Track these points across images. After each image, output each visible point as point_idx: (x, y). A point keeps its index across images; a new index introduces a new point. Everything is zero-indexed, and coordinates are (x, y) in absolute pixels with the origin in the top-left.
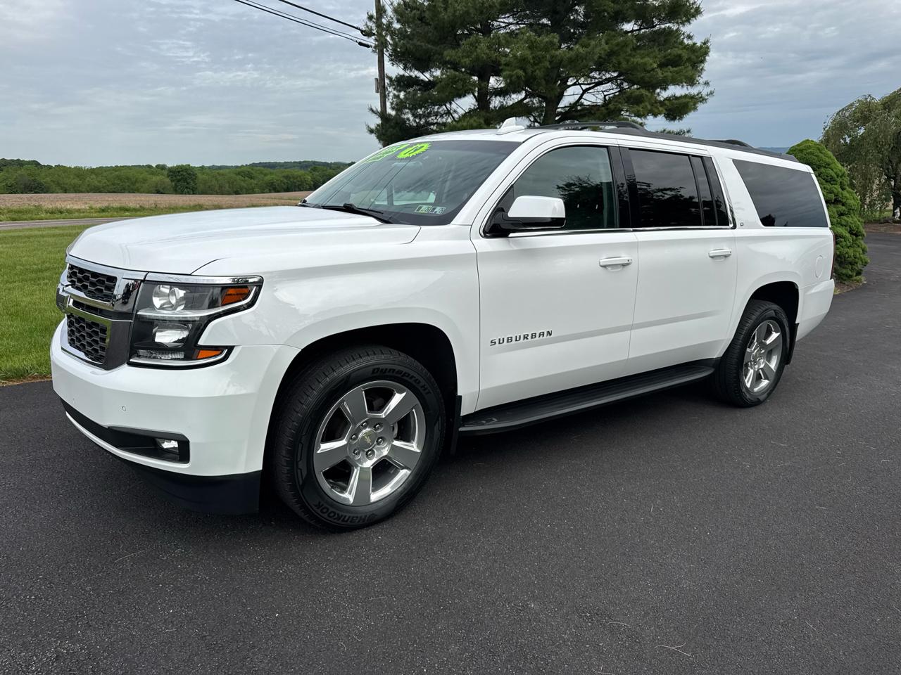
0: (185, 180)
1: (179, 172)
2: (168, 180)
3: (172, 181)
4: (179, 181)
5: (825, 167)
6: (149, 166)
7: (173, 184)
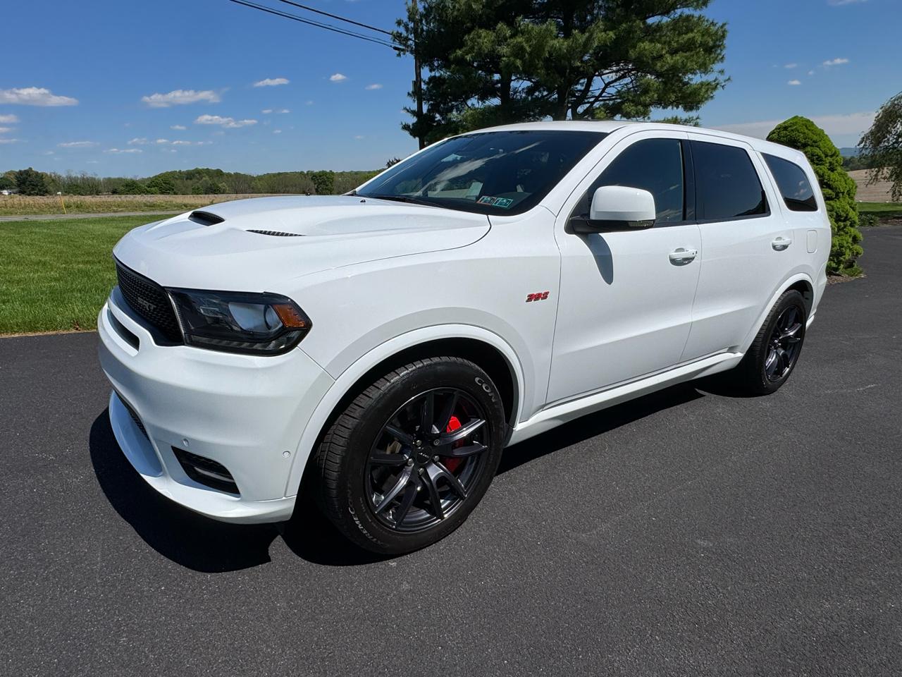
0: (324, 182)
1: (320, 176)
2: (312, 184)
3: (315, 184)
4: (320, 183)
5: (812, 146)
6: (302, 173)
7: (316, 186)
